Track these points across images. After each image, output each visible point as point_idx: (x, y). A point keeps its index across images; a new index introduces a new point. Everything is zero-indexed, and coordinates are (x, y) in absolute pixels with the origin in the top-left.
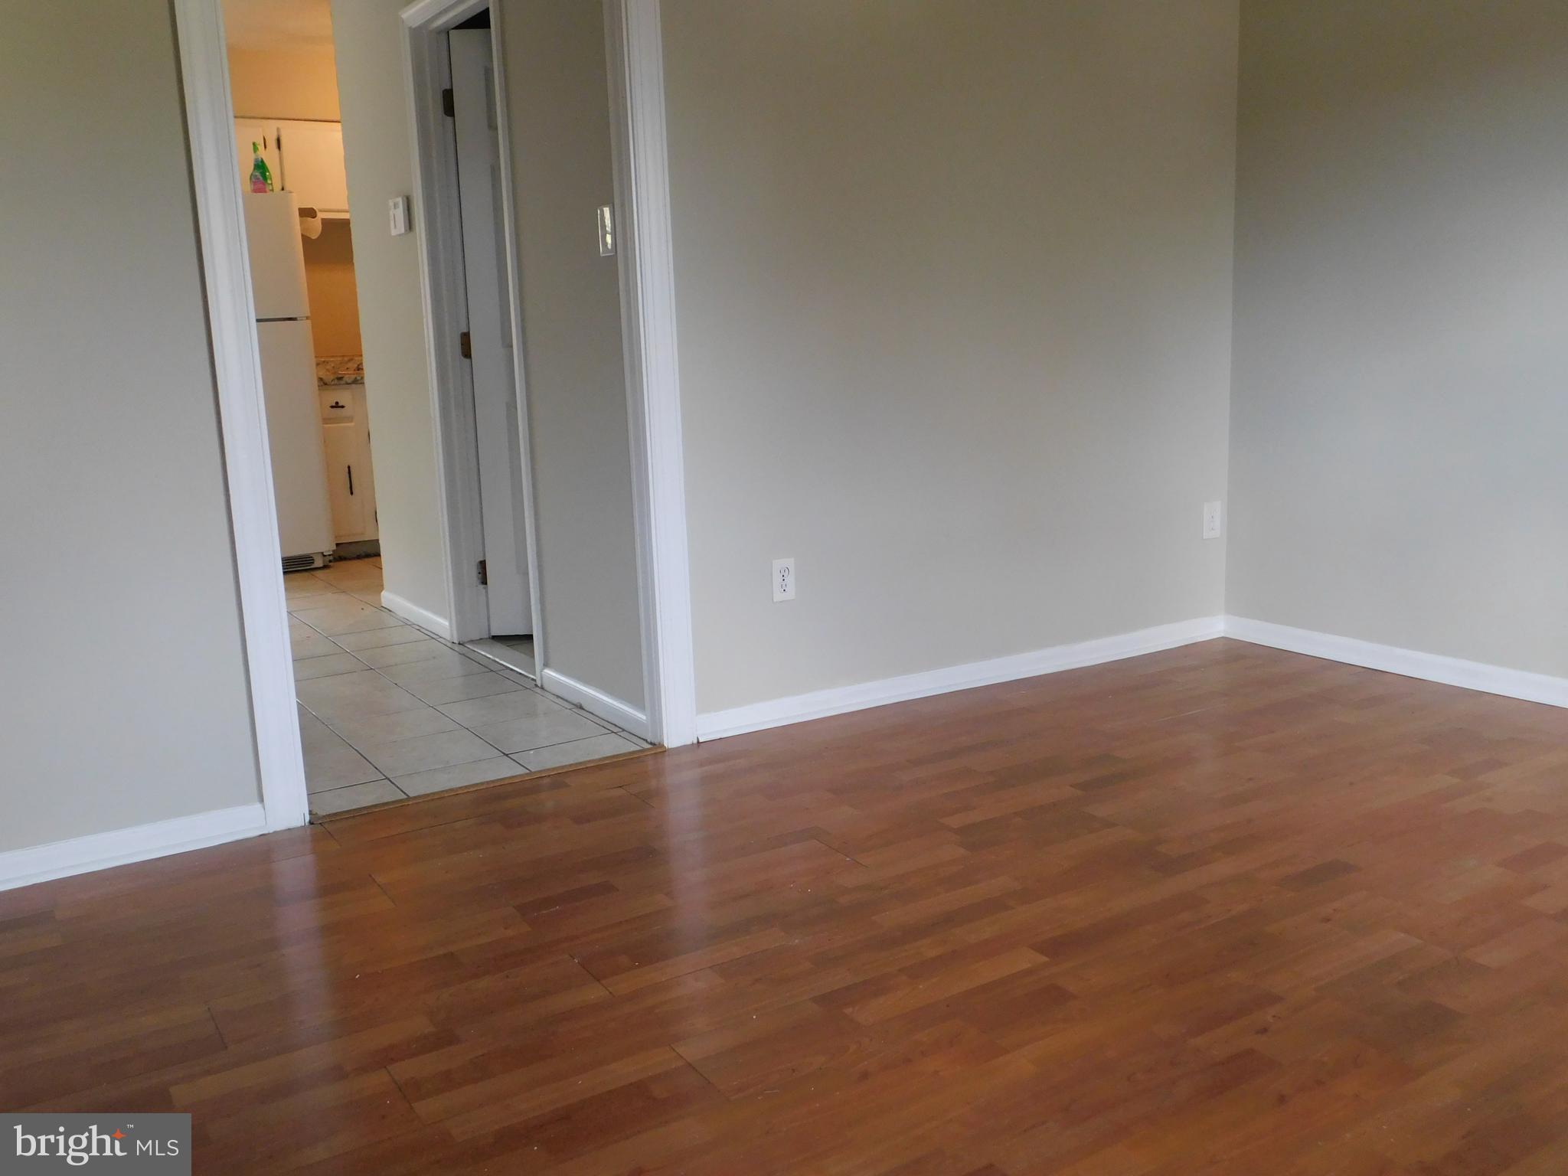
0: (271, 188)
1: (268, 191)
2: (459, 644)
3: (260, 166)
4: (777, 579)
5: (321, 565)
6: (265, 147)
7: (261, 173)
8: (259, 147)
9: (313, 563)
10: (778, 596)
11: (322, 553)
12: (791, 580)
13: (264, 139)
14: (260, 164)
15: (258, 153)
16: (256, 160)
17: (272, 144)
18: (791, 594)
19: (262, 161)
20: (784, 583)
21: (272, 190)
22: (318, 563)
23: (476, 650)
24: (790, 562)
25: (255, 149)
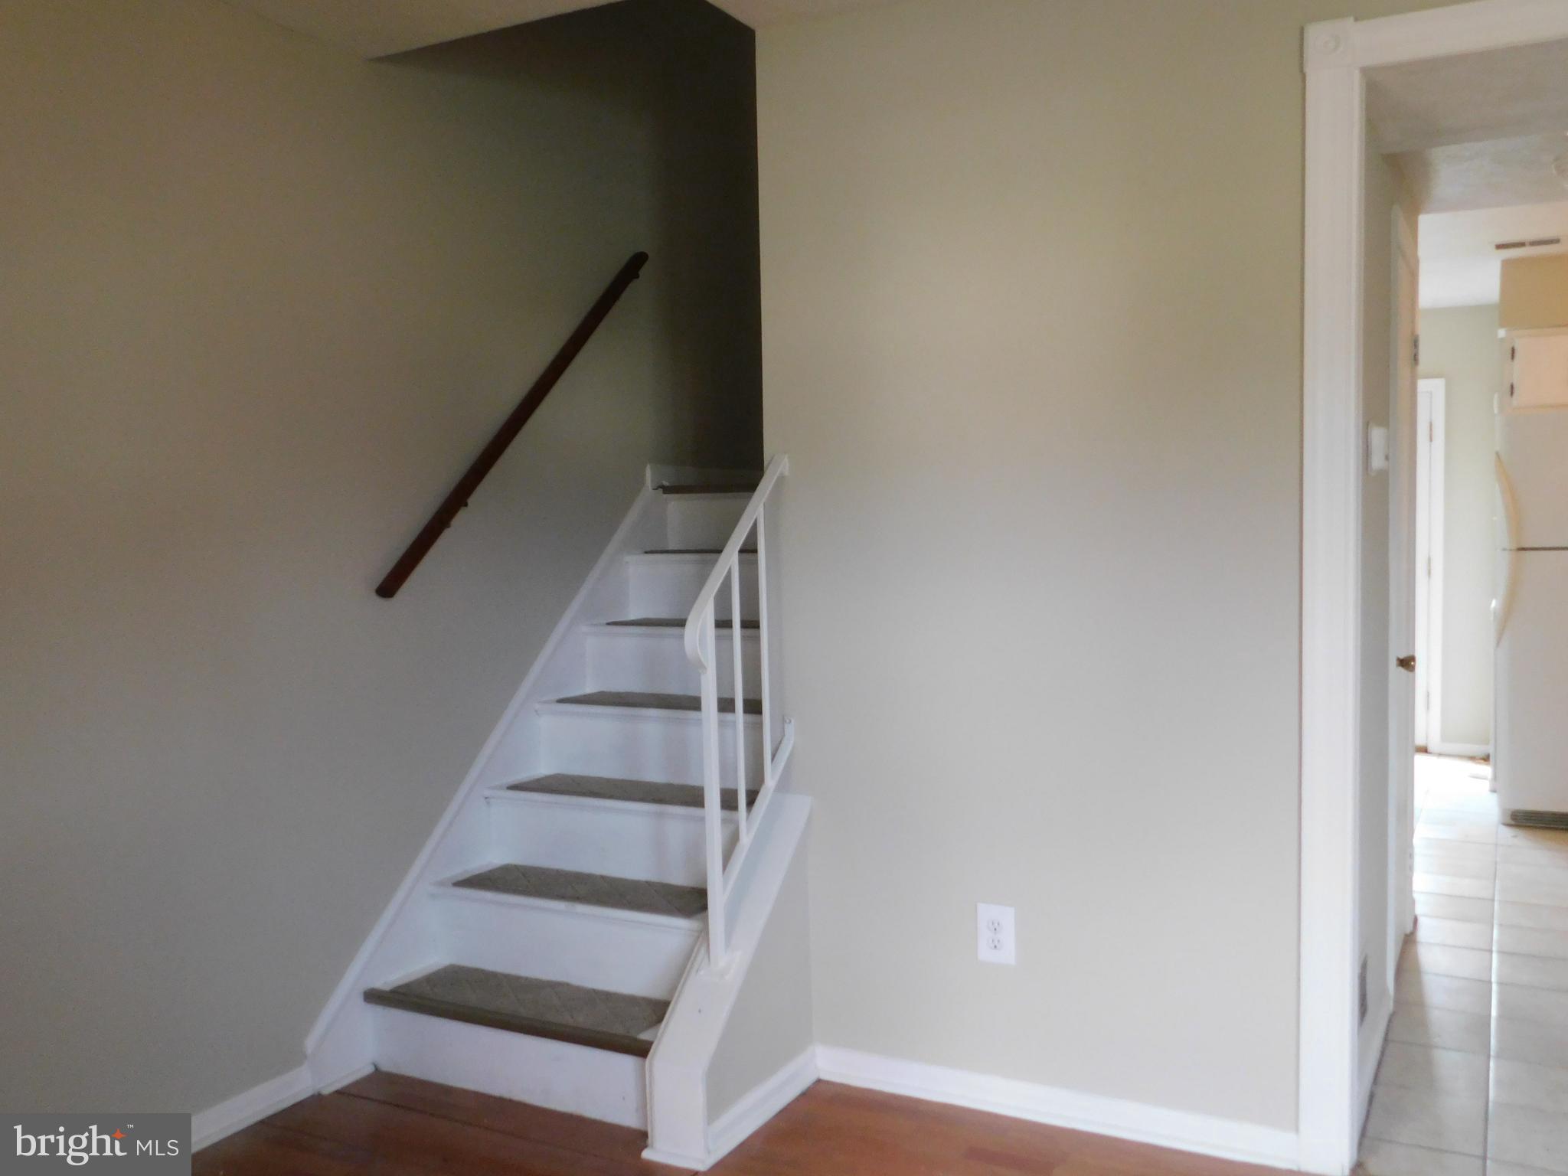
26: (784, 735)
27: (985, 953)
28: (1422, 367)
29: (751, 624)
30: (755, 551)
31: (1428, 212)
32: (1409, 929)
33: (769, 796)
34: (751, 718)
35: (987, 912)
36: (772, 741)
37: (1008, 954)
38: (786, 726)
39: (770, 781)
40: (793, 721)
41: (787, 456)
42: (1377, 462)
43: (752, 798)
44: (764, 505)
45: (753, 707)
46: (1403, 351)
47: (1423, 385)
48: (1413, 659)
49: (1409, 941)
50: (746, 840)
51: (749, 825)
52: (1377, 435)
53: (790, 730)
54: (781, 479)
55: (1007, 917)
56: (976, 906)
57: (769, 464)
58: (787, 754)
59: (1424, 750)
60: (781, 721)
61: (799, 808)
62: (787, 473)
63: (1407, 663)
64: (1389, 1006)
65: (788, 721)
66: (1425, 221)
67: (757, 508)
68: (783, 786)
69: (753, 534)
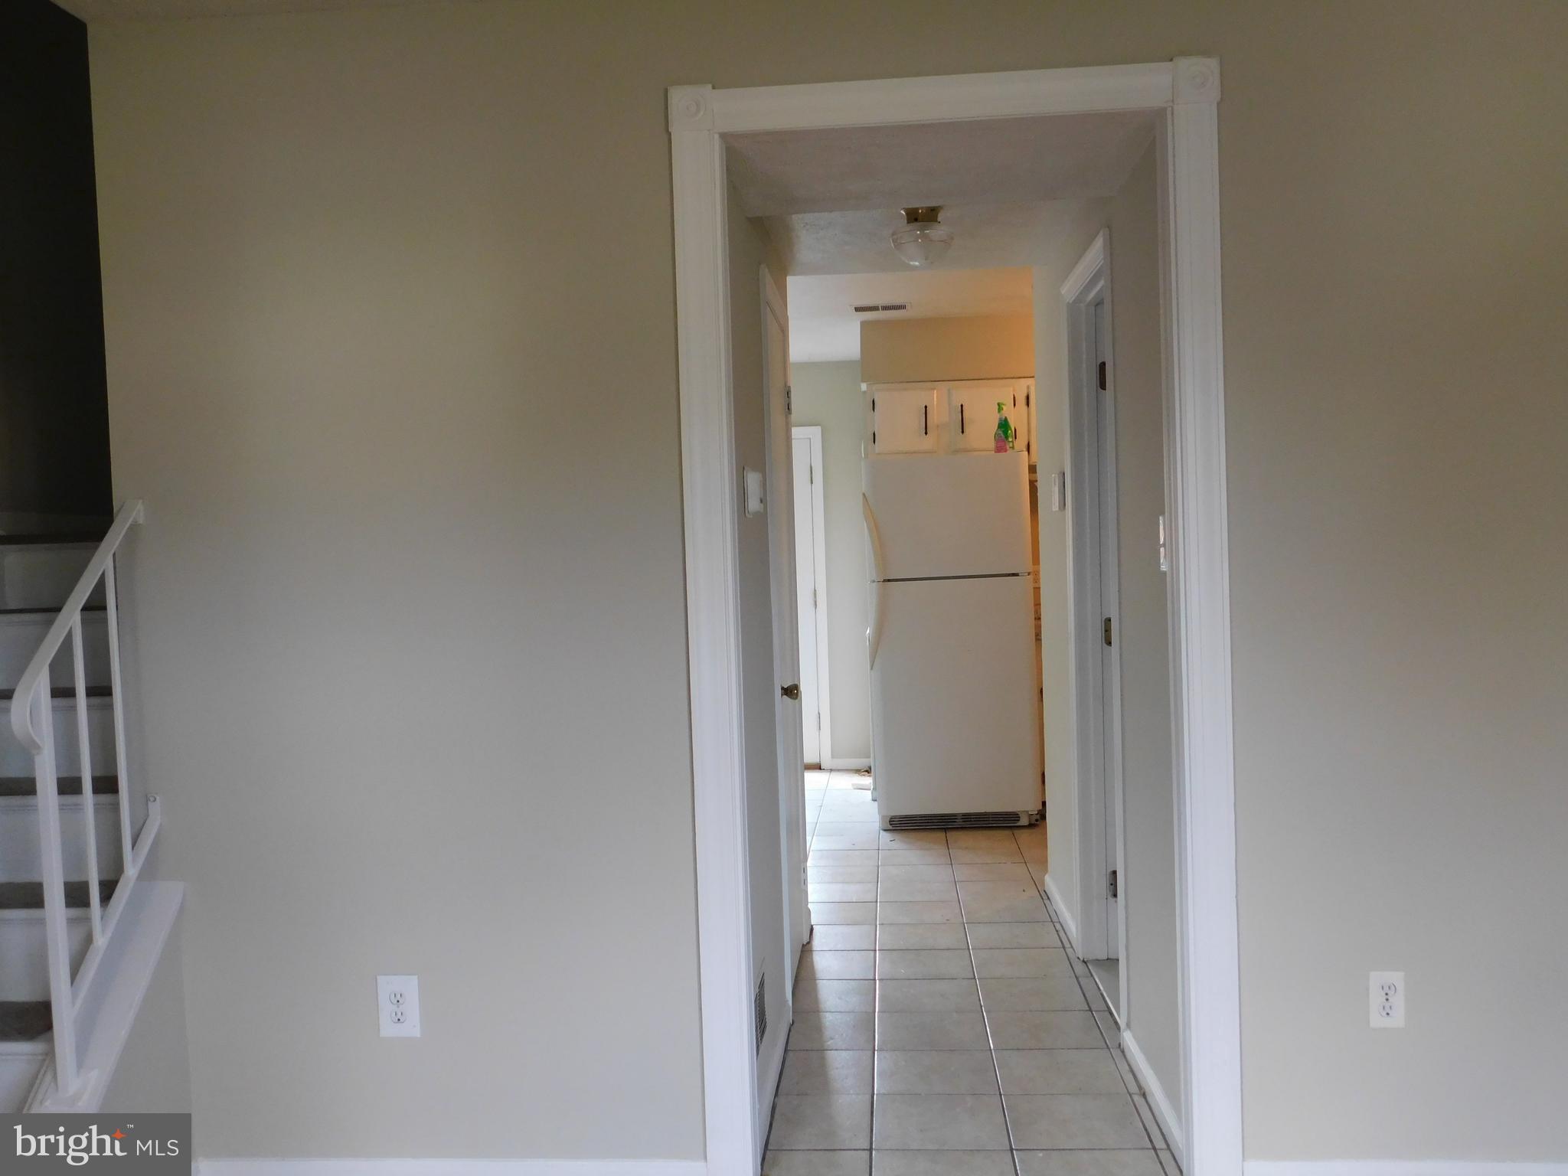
0: (1011, 445)
1: (1008, 448)
2: (1084, 961)
3: (1004, 425)
4: (1376, 999)
5: (1027, 823)
6: (1015, 405)
7: (1003, 431)
8: (1003, 406)
9: (1018, 820)
10: (1377, 1020)
11: (1027, 812)
12: (1398, 1001)
13: (1014, 398)
14: (1003, 423)
15: (1003, 412)
16: (1000, 419)
17: (1021, 400)
18: (1398, 1019)
19: (1006, 419)
20: (1387, 1005)
21: (1013, 448)
22: (1024, 821)
23: (1094, 974)
24: (1397, 978)
25: (1000, 409)
26: (148, 816)
27: (388, 1029)
28: (794, 416)
29: (100, 690)
30: (104, 608)
31: (794, 275)
32: (806, 940)
33: (131, 884)
34: (105, 798)
35: (388, 985)
36: (132, 827)
37: (412, 1027)
38: (149, 803)
39: (131, 870)
40: (158, 798)
41: (141, 501)
42: (753, 505)
43: (108, 889)
44: (114, 555)
45: (106, 785)
46: (776, 403)
47: (797, 432)
48: (796, 687)
49: (805, 950)
50: (101, 941)
51: (103, 924)
52: (753, 480)
53: (155, 808)
54: (134, 528)
55: (409, 986)
56: (376, 979)
57: (119, 511)
58: (153, 836)
59: (818, 767)
60: (142, 800)
61: (169, 894)
62: (141, 521)
63: (792, 691)
64: (789, 1017)
65: (152, 799)
66: (793, 282)
67: (103, 561)
68: (149, 872)
69: (100, 588)
